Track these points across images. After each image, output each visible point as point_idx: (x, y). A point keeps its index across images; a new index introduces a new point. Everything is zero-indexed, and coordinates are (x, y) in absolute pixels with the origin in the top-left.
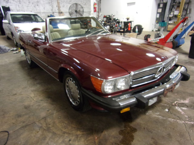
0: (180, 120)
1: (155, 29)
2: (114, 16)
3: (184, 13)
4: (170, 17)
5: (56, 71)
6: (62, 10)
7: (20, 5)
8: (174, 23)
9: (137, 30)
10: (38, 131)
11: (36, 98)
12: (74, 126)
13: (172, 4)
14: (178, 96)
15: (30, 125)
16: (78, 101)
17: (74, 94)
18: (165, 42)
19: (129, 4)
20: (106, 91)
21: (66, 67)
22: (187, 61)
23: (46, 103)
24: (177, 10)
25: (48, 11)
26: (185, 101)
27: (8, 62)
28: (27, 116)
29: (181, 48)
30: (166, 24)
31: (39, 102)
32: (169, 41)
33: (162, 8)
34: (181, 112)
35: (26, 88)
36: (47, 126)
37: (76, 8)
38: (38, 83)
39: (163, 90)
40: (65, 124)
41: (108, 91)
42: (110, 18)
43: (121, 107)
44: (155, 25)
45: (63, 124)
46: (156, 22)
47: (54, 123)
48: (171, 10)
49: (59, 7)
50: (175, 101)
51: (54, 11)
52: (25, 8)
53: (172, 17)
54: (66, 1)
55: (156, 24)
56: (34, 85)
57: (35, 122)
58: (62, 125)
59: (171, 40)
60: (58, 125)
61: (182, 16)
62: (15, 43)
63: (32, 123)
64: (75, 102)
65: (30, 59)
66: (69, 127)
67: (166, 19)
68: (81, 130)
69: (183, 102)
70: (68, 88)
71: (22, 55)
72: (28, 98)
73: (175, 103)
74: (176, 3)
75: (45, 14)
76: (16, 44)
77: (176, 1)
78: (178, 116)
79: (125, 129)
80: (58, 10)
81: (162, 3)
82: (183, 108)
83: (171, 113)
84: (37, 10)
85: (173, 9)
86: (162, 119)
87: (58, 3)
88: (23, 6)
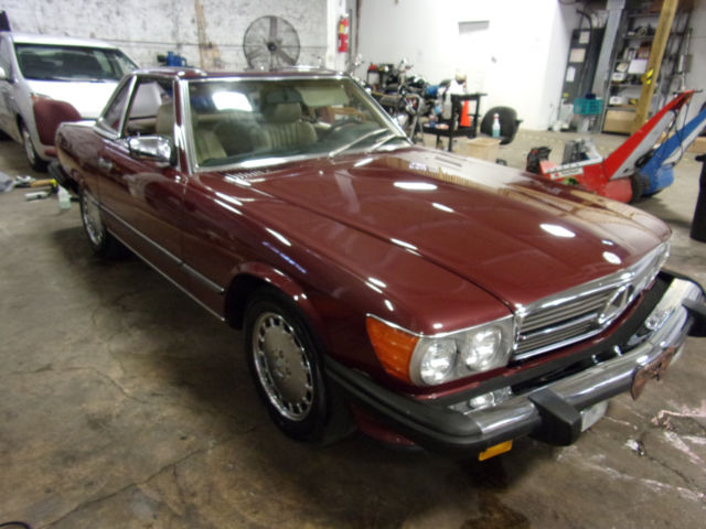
0: (689, 488)
1: (559, 123)
2: (408, 68)
3: (667, 71)
4: (613, 82)
5: (217, 287)
6: (213, 35)
7: (50, 9)
8: (630, 103)
9: (496, 126)
10: (152, 520)
11: (131, 385)
12: (288, 502)
13: (624, 36)
14: (667, 390)
15: (115, 494)
16: (304, 406)
17: (288, 376)
18: (607, 180)
19: (465, 26)
20: (427, 377)
21: (260, 274)
22: (688, 253)
23: (173, 405)
24: (640, 55)
25: (159, 39)
26: (697, 410)
27: (8, 233)
28: (102, 459)
29: (658, 200)
30: (600, 108)
31: (144, 402)
32: (619, 173)
33: (587, 47)
34: (686, 455)
35: (86, 341)
36: (183, 502)
37: (271, 34)
38: (137, 325)
39: (629, 373)
40: (252, 494)
41: (434, 377)
42: (392, 76)
43: (484, 438)
44: (559, 108)
45: (244, 493)
46: (562, 97)
47: (211, 487)
48: (618, 56)
49: (201, 25)
50: (659, 410)
51: (181, 38)
52: (70, 22)
53: (623, 82)
54: (228, 3)
55: (563, 106)
56: (120, 331)
57: (135, 484)
58: (242, 498)
59: (626, 170)
60: (226, 496)
61: (658, 80)
62: (31, 155)
63: (122, 486)
64: (290, 405)
65: (100, 227)
66: (270, 505)
67: (599, 87)
68: (317, 520)
69: (688, 415)
70: (261, 353)
71: (63, 207)
72: (100, 382)
73: (661, 416)
74: (636, 31)
75: (147, 47)
76: (33, 162)
77: (636, 26)
78: (677, 472)
79: (483, 518)
80: (198, 34)
81: (585, 30)
82: (695, 440)
83: (652, 459)
84: (114, 31)
85: (626, 52)
86: (618, 480)
87: (199, 9)
88: (59, 11)
